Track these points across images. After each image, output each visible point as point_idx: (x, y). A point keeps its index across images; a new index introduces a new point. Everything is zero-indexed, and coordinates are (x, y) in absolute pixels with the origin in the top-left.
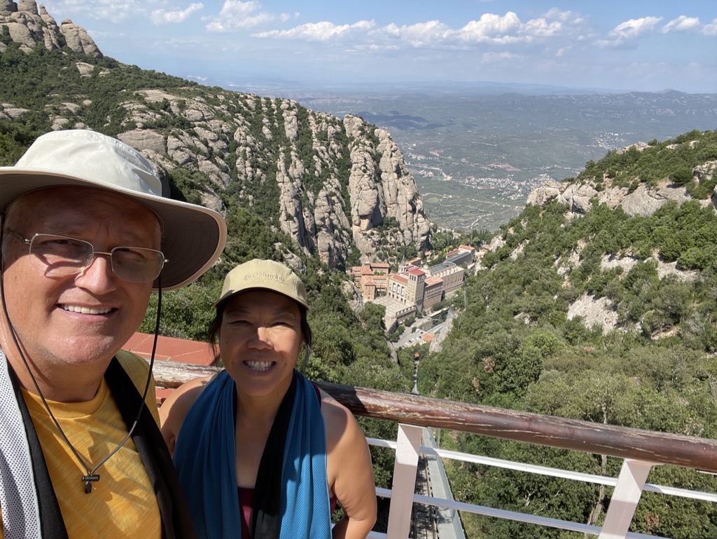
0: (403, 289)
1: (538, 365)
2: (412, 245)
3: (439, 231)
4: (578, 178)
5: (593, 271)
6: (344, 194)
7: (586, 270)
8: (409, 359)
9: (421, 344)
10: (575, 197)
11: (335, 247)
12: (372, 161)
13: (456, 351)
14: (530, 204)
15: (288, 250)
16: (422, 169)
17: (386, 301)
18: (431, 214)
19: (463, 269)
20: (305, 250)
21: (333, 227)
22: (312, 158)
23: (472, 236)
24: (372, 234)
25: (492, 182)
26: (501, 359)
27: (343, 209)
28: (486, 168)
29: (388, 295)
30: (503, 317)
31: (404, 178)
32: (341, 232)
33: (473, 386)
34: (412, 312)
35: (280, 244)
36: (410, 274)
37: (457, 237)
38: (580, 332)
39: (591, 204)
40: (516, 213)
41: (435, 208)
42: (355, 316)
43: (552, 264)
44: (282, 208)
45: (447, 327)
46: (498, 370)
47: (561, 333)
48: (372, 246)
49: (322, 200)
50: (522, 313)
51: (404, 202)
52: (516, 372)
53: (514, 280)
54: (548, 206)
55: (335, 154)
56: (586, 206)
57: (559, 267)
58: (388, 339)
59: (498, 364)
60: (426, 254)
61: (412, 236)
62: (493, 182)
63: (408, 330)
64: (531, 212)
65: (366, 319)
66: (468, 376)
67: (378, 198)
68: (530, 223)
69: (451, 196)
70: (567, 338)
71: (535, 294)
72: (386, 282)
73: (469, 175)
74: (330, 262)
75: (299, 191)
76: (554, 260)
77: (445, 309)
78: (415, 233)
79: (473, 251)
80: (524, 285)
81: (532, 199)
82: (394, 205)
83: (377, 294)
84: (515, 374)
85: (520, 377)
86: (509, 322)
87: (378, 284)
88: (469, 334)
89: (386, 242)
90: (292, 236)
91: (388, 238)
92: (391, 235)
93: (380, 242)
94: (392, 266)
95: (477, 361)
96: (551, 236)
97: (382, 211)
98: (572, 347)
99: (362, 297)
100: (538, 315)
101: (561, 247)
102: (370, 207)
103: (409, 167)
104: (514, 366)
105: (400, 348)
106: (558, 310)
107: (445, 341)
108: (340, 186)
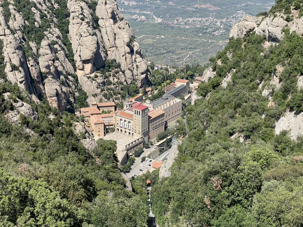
0: (130, 124)
1: (259, 178)
2: (134, 83)
3: (156, 68)
4: (271, 11)
5: (292, 91)
6: (65, 41)
7: (285, 90)
8: (142, 186)
9: (151, 171)
10: (270, 29)
11: (62, 91)
12: (88, 9)
13: (184, 173)
14: (233, 38)
15: (18, 99)
16: (135, 14)
17: (115, 136)
18: (147, 54)
19: (180, 100)
20: (34, 98)
21: (58, 73)
22: (30, 10)
23: (185, 70)
24: (96, 76)
25: (197, 21)
26: (226, 176)
27: (66, 56)
28: (191, 9)
29: (116, 131)
30: (221, 139)
31: (120, 23)
32: (66, 78)
33: (205, 204)
34: (140, 143)
35: (8, 94)
36: (134, 110)
37: (172, 72)
38: (287, 144)
39: (284, 33)
40: (222, 47)
41: (150, 48)
42: (89, 154)
43: (257, 88)
44: (6, 59)
45: (173, 153)
46: (225, 186)
47: (273, 146)
48: (97, 88)
49: (44, 49)
50: (237, 134)
51: (122, 45)
52: (241, 186)
53: (227, 105)
54: (248, 38)
55: (52, 4)
56: (280, 35)
57: (263, 90)
58: (121, 171)
59: (225, 181)
60: (147, 90)
61: (133, 75)
62: (199, 21)
63: (138, 160)
64: (234, 44)
65: (99, 155)
66: (200, 195)
67: (98, 43)
68: (235, 54)
69: (163, 37)
70: (278, 151)
71: (246, 116)
72: (113, 119)
73: (177, 16)
74: (59, 106)
75: (21, 42)
76: (258, 84)
77: (169, 137)
78: (135, 72)
79: (188, 84)
80: (235, 109)
81: (234, 33)
82: (113, 48)
83: (107, 131)
84: (240, 188)
85: (245, 190)
86: (227, 142)
87: (106, 121)
88: (193, 157)
89: (110, 83)
90: (19, 85)
91: (111, 79)
92: (114, 76)
93: (104, 83)
94: (118, 104)
95: (206, 180)
96: (253, 64)
97: (103, 55)
98: (284, 158)
99: (92, 134)
100: (251, 134)
101: (262, 73)
102: (91, 52)
103: (123, 12)
104: (239, 181)
105: (133, 178)
106: (266, 127)
107: (173, 166)
108: (61, 35)
